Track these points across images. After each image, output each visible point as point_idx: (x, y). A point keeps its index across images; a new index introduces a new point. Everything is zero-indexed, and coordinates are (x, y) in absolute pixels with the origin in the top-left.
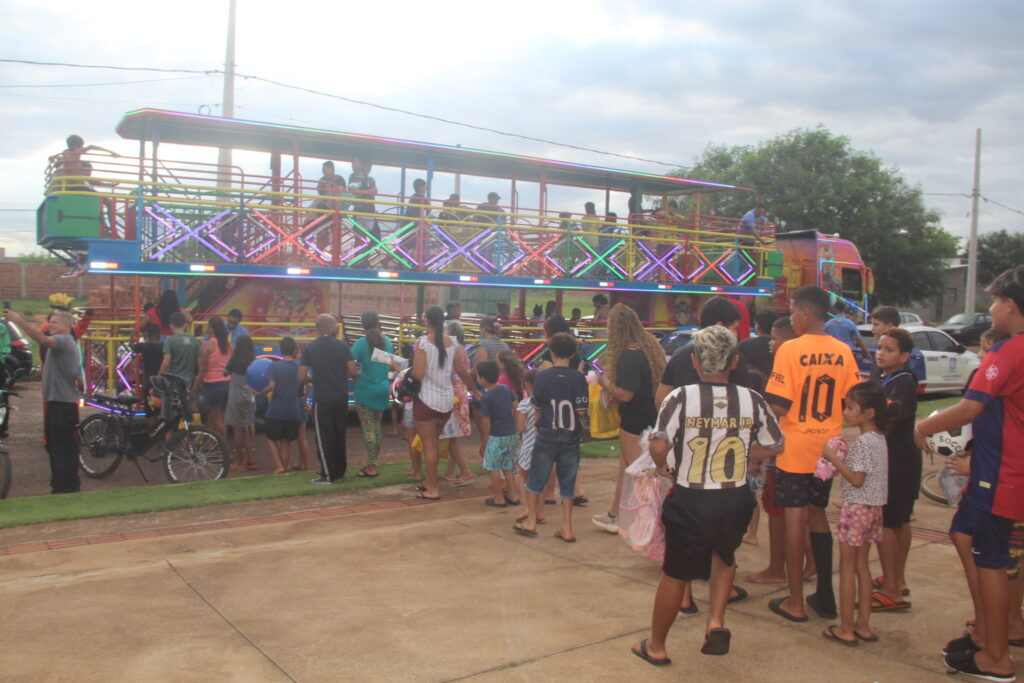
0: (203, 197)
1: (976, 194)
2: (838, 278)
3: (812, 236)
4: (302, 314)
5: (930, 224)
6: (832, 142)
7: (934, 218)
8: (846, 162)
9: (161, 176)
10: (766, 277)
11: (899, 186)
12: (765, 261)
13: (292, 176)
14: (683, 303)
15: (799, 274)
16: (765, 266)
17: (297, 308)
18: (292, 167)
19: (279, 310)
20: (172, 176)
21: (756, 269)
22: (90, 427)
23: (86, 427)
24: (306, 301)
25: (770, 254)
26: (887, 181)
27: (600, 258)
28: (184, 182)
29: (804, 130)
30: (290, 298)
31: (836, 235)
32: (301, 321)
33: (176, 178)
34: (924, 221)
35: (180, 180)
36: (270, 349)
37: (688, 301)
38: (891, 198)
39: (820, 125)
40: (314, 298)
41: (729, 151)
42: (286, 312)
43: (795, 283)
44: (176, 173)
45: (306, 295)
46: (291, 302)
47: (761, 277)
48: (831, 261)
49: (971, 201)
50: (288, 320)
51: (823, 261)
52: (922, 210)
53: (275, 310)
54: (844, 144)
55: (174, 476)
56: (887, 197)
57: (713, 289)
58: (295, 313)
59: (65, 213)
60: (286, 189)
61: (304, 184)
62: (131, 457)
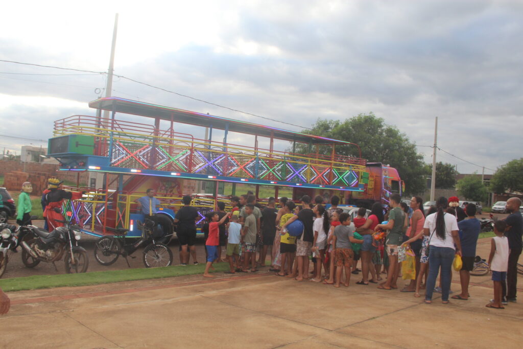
0: (137, 139)
1: (435, 146)
2: (390, 185)
3: (379, 165)
4: (172, 193)
5: (419, 160)
6: (376, 120)
7: (421, 158)
8: (382, 130)
9: (115, 128)
10: (362, 183)
11: (406, 142)
12: (361, 176)
13: (170, 130)
14: (326, 193)
15: (373, 182)
16: (361, 178)
17: (170, 190)
18: (170, 127)
19: (162, 191)
20: (120, 128)
21: (358, 179)
22: (102, 242)
23: (100, 242)
24: (174, 187)
25: (364, 173)
26: (401, 140)
27: (271, 170)
28: (125, 131)
29: (363, 115)
30: (167, 186)
31: (388, 165)
32: (171, 197)
33: (121, 129)
34: (417, 158)
35: (123, 130)
36: (162, 209)
37: (329, 193)
38: (403, 147)
39: (371, 113)
40: (177, 186)
41: (328, 122)
42: (165, 192)
43: (371, 186)
44: (121, 126)
45: (173, 185)
46: (167, 187)
47: (360, 183)
48: (387, 177)
49: (433, 149)
50: (165, 196)
51: (384, 176)
52: (416, 154)
53: (161, 191)
54: (381, 122)
55: (148, 265)
56: (400, 147)
57: (341, 188)
58: (169, 193)
59: (79, 143)
60: (161, 135)
61: (175, 134)
62: (124, 256)
